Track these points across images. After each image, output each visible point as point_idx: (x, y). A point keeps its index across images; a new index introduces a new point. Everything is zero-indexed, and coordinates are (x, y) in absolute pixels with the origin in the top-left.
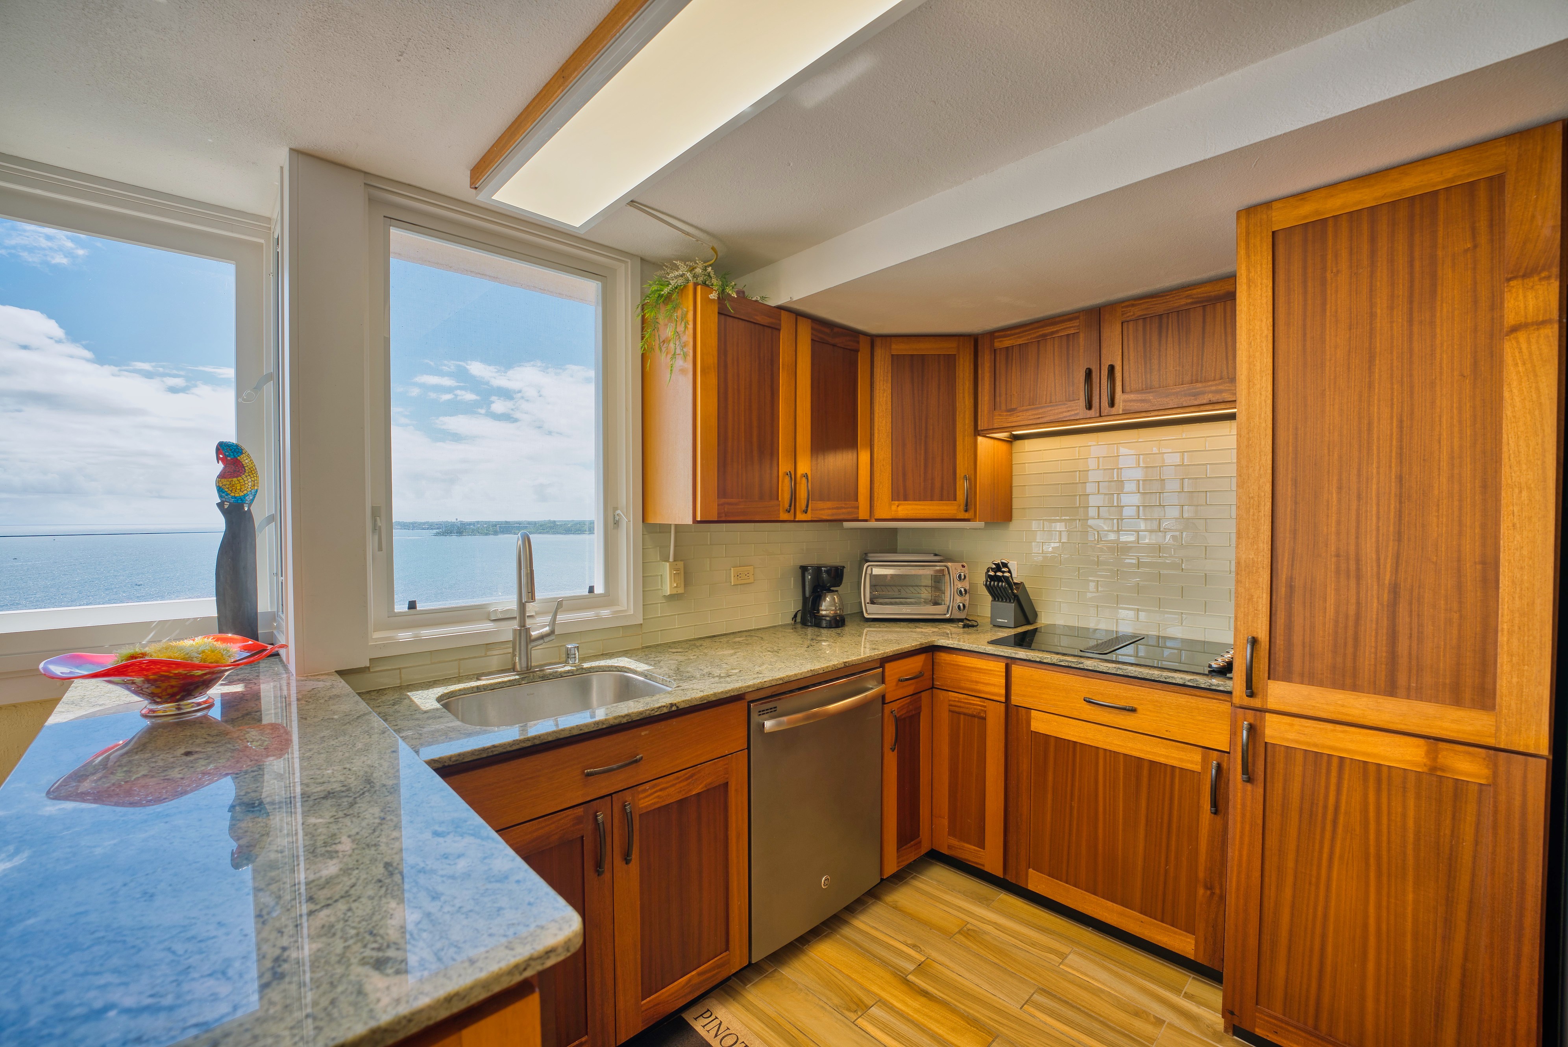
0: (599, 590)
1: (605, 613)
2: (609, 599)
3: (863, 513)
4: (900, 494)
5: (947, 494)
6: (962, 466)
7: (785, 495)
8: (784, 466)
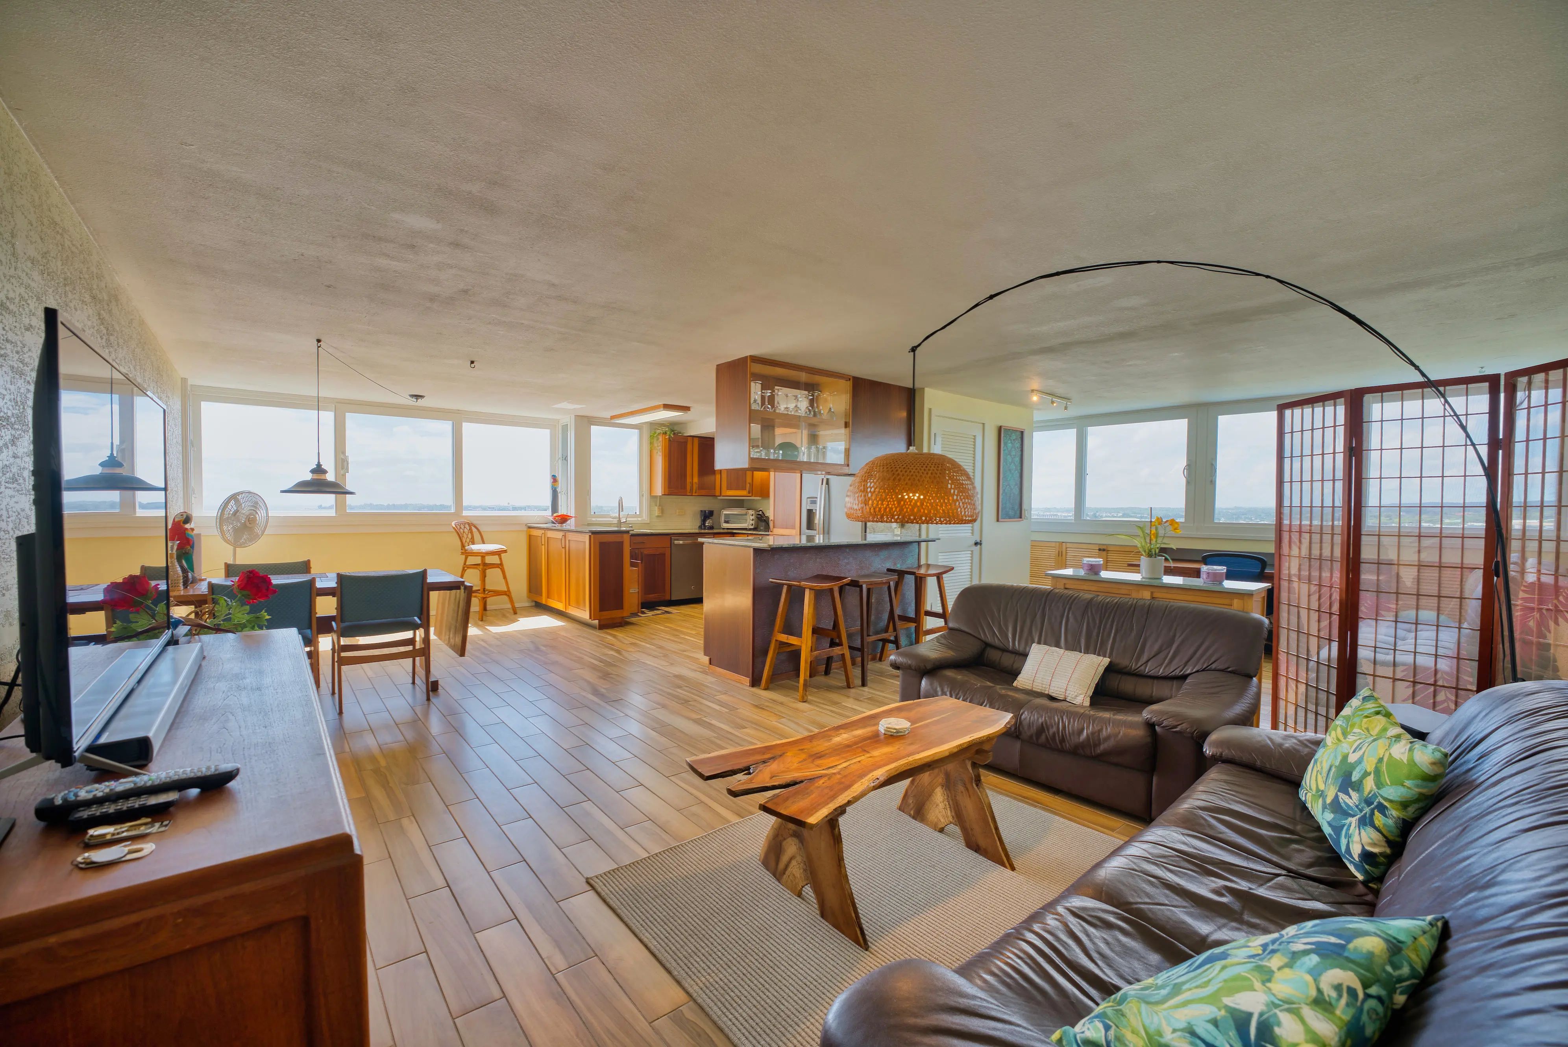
0: (638, 513)
1: (640, 519)
2: (640, 515)
3: (717, 493)
4: (729, 488)
5: (744, 489)
6: (749, 480)
7: (688, 488)
8: (689, 480)
